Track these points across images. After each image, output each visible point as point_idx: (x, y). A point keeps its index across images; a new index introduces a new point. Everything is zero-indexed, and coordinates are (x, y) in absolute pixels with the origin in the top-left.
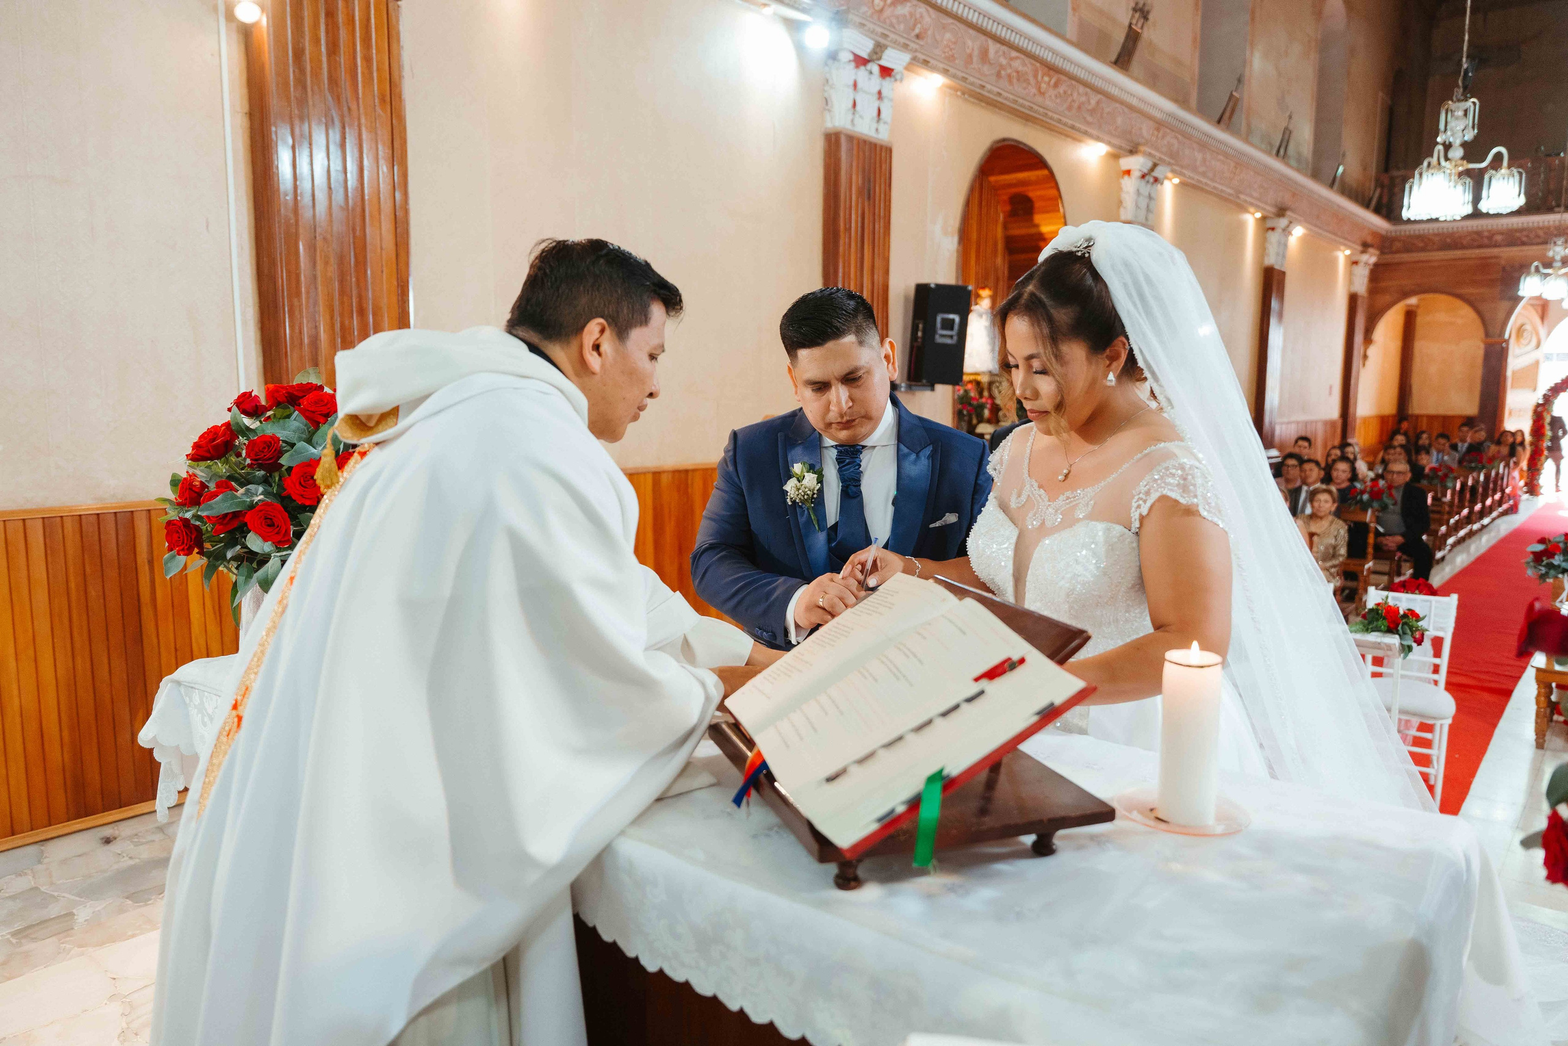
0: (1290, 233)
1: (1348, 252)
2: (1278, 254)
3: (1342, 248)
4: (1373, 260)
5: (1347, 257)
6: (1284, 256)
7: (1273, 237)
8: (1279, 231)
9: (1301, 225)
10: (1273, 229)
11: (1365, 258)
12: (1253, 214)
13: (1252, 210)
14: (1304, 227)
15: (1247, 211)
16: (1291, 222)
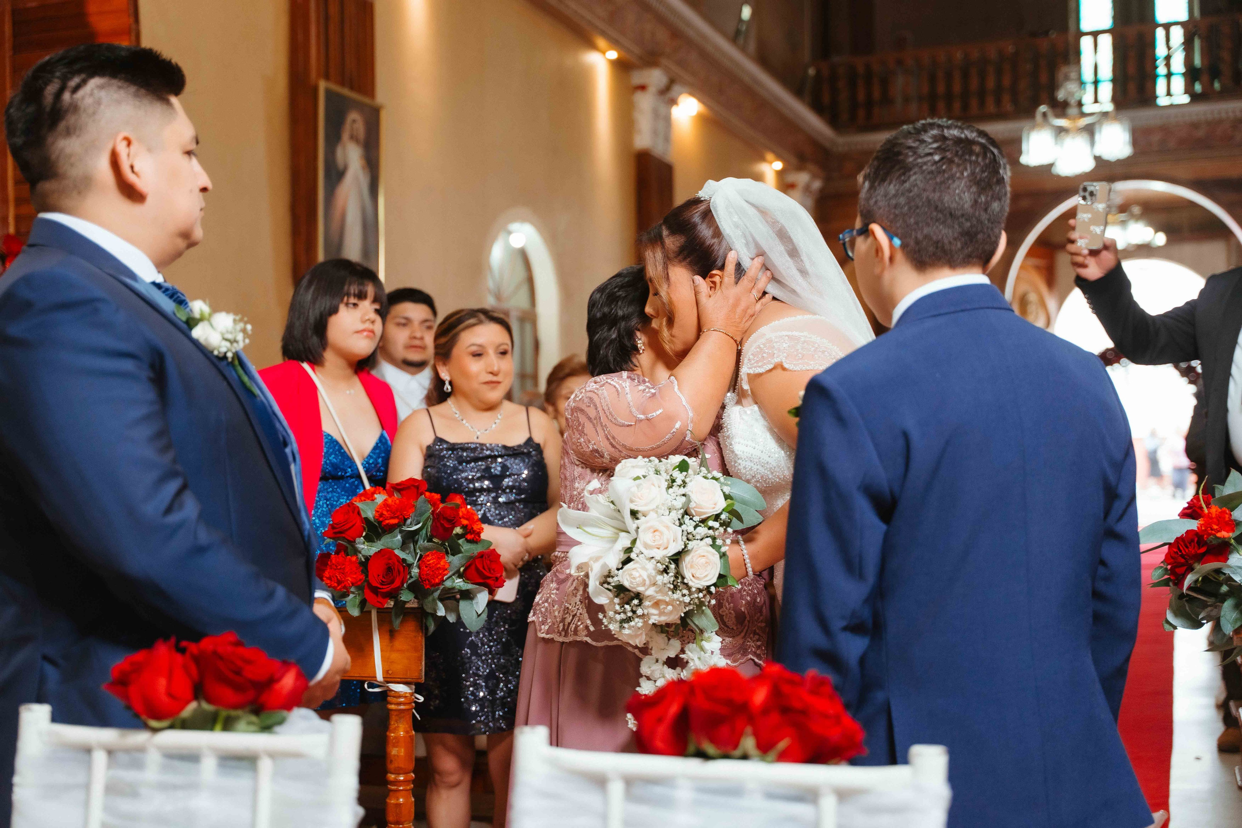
0: (673, 102)
1: (778, 165)
2: (655, 133)
3: (770, 156)
4: (817, 185)
5: (780, 174)
6: (667, 139)
7: (645, 102)
8: (652, 90)
9: (692, 94)
10: (643, 88)
11: (802, 178)
12: (604, 53)
13: (601, 42)
14: (700, 100)
15: (592, 46)
16: (672, 82)
